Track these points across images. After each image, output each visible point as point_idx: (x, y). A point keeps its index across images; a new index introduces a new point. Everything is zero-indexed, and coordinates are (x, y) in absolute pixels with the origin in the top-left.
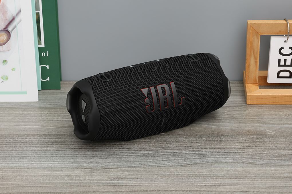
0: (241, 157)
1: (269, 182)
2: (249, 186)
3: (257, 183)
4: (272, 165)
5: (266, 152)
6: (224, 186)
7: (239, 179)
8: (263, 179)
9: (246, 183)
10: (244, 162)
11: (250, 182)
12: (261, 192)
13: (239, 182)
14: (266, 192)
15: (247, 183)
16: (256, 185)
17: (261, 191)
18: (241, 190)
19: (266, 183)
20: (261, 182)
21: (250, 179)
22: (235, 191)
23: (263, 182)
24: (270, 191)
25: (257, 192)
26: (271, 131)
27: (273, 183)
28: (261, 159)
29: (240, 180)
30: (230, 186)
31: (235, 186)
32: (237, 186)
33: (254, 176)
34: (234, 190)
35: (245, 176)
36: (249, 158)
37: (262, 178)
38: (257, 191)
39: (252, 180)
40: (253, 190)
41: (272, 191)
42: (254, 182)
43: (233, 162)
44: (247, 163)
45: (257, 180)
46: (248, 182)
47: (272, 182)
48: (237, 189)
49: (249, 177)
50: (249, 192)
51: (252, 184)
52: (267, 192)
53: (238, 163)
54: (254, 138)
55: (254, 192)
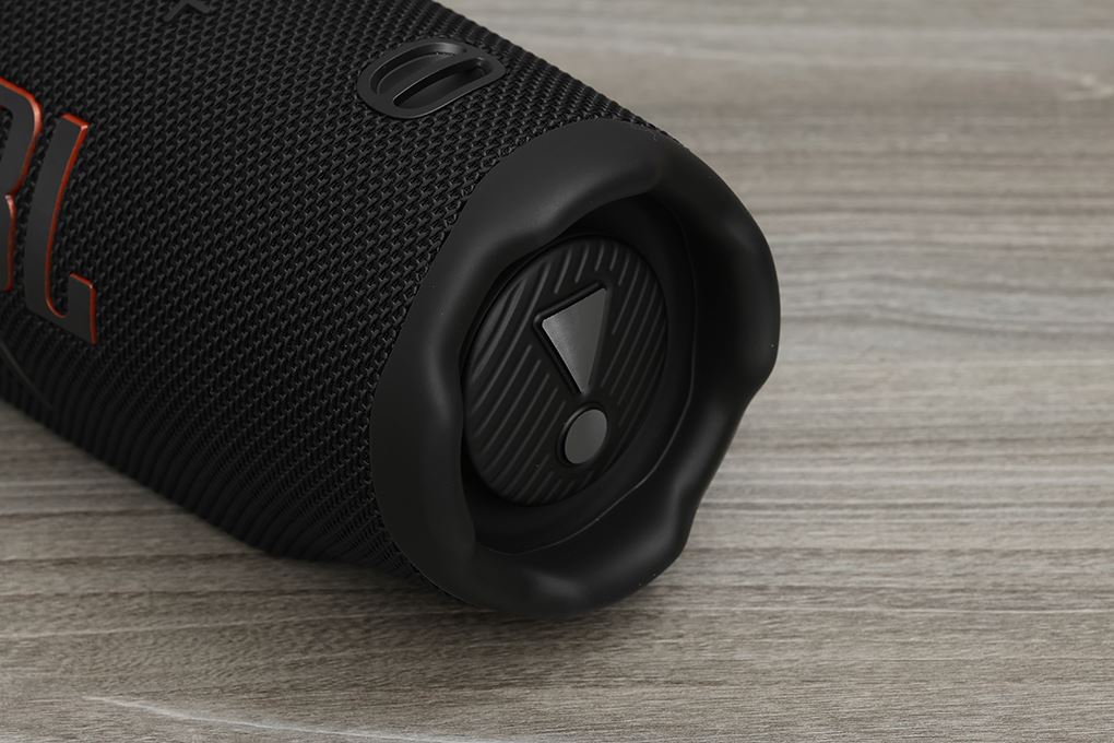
0: (876, 279)
1: (1068, 468)
2: (918, 506)
3: (982, 482)
4: (1091, 337)
5: (1050, 231)
6: (739, 506)
7: (849, 453)
8: (1020, 450)
9: (898, 482)
10: (896, 316)
11: (929, 475)
12: (1005, 555)
13: (851, 476)
14: (1040, 552)
15: (907, 482)
16: (974, 501)
17: (1004, 545)
18: (863, 543)
19: (1046, 480)
20: (1011, 474)
21: (932, 453)
22: (816, 553)
23: (1020, 474)
24: (1073, 545)
25: (975, 552)
26: (1088, 80)
27: (1093, 479)
28: (1011, 290)
29: (856, 461)
30: (784, 507)
31: (822, 506)
32: (835, 507)
33: (957, 428)
34: (809, 542)
35: (896, 423)
36: (932, 284)
37: (1014, 439)
38: (979, 543)
39: (946, 460)
40: (944, 542)
41: (1087, 543)
42: (956, 474)
43: (817, 320)
44: (916, 326)
45: (980, 459)
46: (910, 474)
47: (1086, 474)
48: (832, 531)
49: (922, 435)
50: (917, 552)
51: (937, 492)
52: (1050, 553)
53: (852, 320)
54: (966, 130)
55: (953, 553)
